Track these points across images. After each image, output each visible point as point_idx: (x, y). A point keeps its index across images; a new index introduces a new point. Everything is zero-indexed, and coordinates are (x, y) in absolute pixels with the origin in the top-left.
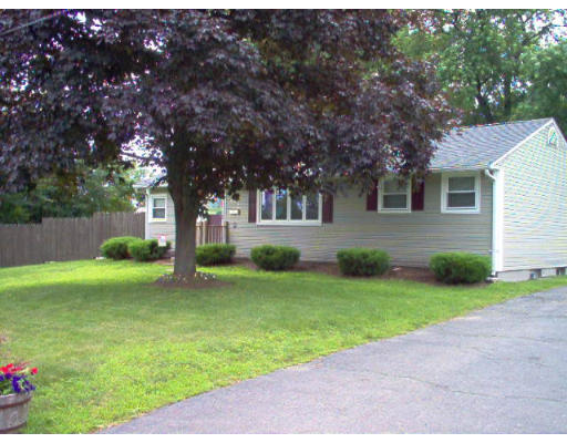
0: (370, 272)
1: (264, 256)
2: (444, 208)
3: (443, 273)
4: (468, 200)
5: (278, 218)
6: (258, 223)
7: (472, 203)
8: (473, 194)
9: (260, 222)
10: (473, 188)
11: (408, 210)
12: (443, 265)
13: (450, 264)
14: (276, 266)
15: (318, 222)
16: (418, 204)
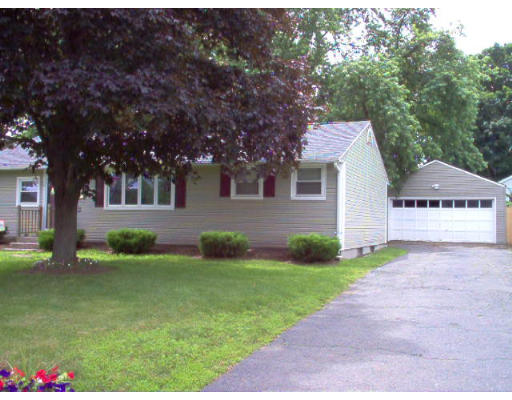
0: (232, 253)
1: (122, 240)
2: (293, 195)
3: (303, 252)
4: (316, 189)
5: (127, 203)
6: (105, 208)
7: (318, 191)
8: (320, 184)
9: (108, 206)
10: (320, 178)
11: (260, 196)
12: (304, 246)
13: (310, 245)
14: (135, 250)
15: (171, 207)
16: (269, 191)
